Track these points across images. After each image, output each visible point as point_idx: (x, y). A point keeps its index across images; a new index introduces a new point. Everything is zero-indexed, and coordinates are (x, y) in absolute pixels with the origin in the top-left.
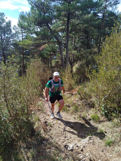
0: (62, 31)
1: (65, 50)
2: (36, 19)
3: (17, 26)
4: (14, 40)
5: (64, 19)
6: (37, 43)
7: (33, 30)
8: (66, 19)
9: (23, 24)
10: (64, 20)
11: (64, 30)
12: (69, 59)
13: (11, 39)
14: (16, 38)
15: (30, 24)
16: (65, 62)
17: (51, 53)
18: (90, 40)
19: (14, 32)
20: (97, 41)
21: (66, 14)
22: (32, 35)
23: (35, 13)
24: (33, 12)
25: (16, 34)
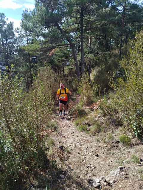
0: (75, 30)
1: (79, 55)
2: (42, 18)
3: (20, 28)
4: (19, 46)
5: (76, 15)
6: (45, 48)
7: (39, 32)
8: (79, 16)
9: (28, 25)
10: (76, 17)
11: (77, 30)
12: (85, 65)
13: (15, 45)
14: (20, 43)
15: (35, 24)
16: (80, 68)
17: (63, 58)
18: (109, 40)
19: (17, 35)
20: (118, 41)
21: (78, 10)
22: (39, 38)
23: (41, 10)
24: (38, 9)
25: (20, 38)
